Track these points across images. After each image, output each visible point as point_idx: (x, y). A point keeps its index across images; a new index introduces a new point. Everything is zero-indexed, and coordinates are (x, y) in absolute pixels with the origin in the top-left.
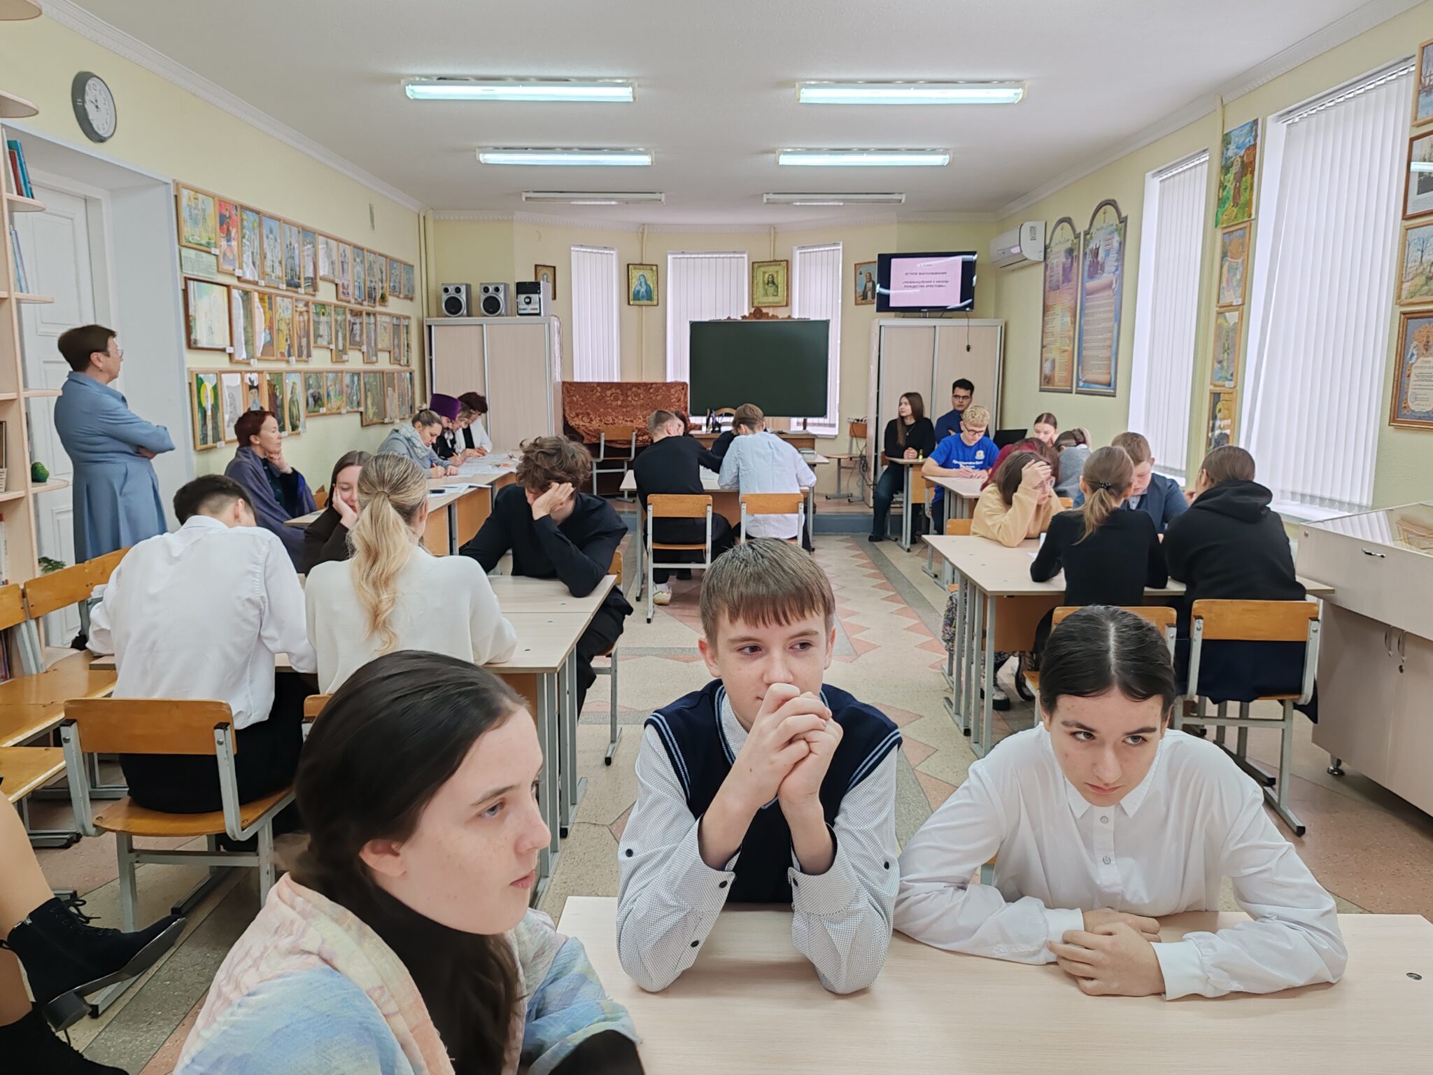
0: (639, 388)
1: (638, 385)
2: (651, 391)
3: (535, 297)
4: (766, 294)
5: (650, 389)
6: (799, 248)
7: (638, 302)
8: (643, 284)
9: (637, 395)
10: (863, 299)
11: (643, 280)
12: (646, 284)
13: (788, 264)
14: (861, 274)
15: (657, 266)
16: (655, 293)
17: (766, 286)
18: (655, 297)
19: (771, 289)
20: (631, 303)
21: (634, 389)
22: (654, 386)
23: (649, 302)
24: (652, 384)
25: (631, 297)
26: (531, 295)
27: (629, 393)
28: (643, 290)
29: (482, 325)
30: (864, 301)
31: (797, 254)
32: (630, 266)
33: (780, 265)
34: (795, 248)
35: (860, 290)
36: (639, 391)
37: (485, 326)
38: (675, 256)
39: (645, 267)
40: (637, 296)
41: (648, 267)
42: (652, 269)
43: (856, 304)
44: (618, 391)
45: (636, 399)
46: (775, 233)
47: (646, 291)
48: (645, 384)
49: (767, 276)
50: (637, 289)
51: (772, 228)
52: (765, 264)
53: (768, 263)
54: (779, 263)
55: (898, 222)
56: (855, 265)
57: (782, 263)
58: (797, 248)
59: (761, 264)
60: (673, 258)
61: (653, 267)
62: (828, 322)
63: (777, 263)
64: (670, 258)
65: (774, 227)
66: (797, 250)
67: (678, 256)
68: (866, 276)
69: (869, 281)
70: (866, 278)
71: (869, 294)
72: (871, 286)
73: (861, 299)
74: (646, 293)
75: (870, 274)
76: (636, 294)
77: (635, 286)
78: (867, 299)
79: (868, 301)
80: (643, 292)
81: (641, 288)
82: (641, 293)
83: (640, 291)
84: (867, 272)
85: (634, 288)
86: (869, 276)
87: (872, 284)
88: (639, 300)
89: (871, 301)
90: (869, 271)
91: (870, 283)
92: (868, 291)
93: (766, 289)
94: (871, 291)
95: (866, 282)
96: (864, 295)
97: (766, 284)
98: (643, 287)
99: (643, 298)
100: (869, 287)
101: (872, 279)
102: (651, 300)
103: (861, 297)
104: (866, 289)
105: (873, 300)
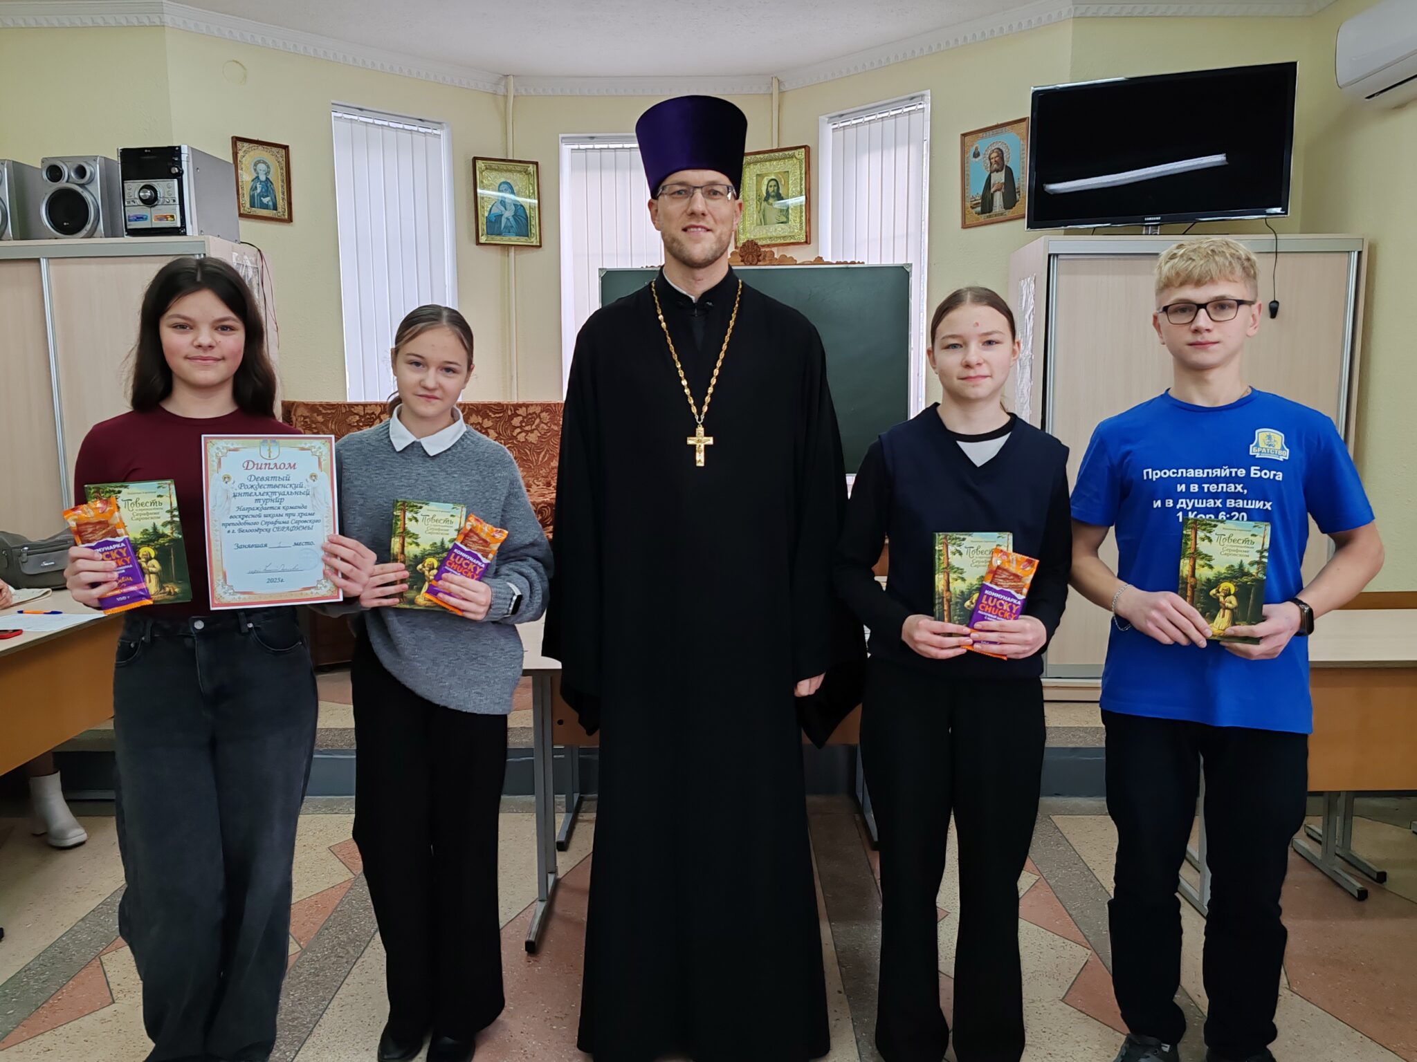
2: (516, 421)
3: (165, 187)
5: (511, 417)
6: (832, 119)
7: (498, 240)
8: (508, 201)
10: (983, 212)
11: (507, 193)
12: (516, 202)
13: (807, 155)
14: (976, 155)
15: (536, 163)
16: (535, 222)
17: (764, 204)
18: (535, 230)
19: (773, 210)
20: (483, 239)
22: (522, 411)
23: (522, 241)
24: (517, 406)
25: (483, 227)
26: (154, 183)
28: (508, 213)
29: (38, 260)
30: (983, 218)
31: (828, 131)
32: (480, 164)
33: (792, 157)
34: (824, 118)
35: (977, 191)
37: (43, 262)
38: (576, 147)
39: (511, 166)
40: (494, 225)
41: (520, 167)
42: (526, 172)
43: (965, 226)
46: (781, 93)
47: (515, 216)
48: (503, 407)
49: (765, 181)
50: (495, 211)
51: (775, 81)
52: (761, 156)
53: (767, 155)
54: (791, 152)
55: (1074, 17)
56: (964, 135)
57: (796, 152)
58: (827, 119)
59: (753, 157)
60: (572, 149)
61: (529, 167)
62: (908, 270)
63: (787, 153)
64: (566, 149)
65: (778, 81)
66: (828, 123)
67: (582, 147)
68: (990, 159)
69: (998, 168)
70: (991, 164)
71: (998, 199)
72: (1003, 181)
73: (979, 214)
74: (515, 219)
75: (1000, 152)
76: (493, 220)
77: (490, 206)
78: (991, 211)
79: (996, 215)
80: (508, 219)
81: (503, 209)
82: (504, 221)
83: (502, 215)
84: (993, 148)
85: (488, 209)
86: (997, 156)
87: (1004, 175)
88: (500, 234)
89: (1002, 214)
90: (997, 147)
91: (999, 173)
92: (995, 191)
93: (764, 211)
94: (1003, 190)
95: (989, 173)
96: (986, 205)
97: (763, 199)
98: (507, 207)
99: (508, 230)
100: (997, 182)
101: (1005, 163)
102: (528, 236)
103: (979, 209)
104: (990, 189)
105: (1009, 213)
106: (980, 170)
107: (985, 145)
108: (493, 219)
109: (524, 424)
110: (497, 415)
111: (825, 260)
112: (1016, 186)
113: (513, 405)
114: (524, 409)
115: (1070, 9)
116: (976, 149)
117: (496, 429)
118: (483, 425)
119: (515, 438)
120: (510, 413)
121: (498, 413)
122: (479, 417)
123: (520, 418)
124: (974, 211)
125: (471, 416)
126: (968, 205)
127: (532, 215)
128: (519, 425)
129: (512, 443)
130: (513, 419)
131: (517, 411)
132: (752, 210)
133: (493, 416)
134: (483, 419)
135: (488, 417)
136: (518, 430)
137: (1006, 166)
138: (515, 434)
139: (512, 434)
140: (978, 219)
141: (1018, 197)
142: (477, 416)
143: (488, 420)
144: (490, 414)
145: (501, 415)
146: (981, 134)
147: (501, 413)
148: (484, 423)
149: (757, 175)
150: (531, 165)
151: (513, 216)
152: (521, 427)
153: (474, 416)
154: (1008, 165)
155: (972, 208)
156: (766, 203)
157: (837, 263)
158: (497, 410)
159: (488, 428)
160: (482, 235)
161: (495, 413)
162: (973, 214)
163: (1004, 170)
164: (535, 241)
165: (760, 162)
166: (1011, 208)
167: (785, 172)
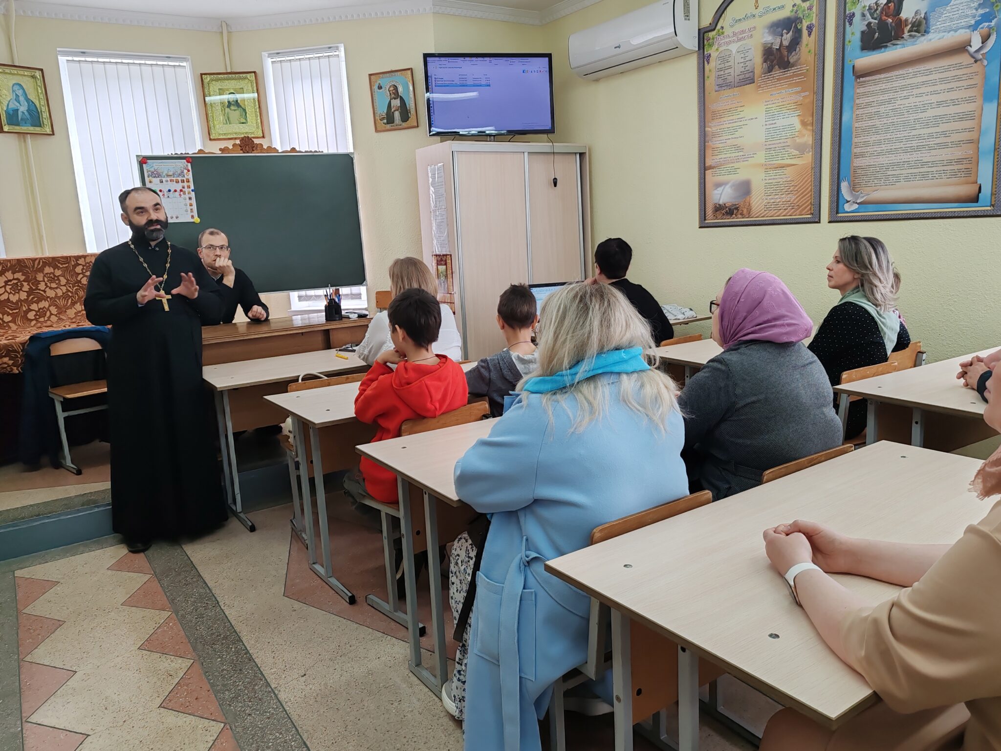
0: (56, 267)
1: (53, 262)
4: (228, 120)
6: (270, 56)
7: (17, 129)
8: (22, 99)
9: (54, 279)
10: (388, 123)
11: (20, 92)
12: (28, 100)
13: (256, 78)
14: (380, 88)
15: (40, 70)
16: (45, 115)
17: (227, 110)
18: (46, 122)
19: (235, 114)
20: (6, 129)
21: (48, 270)
22: (81, 261)
23: (38, 130)
25: (4, 118)
27: (40, 277)
28: (23, 108)
30: (388, 126)
31: (268, 62)
33: (246, 78)
34: (265, 54)
35: (383, 110)
36: (58, 273)
38: (70, 58)
39: (20, 71)
40: (13, 117)
41: (25, 71)
42: (33, 77)
43: (376, 131)
44: (18, 275)
45: (54, 285)
46: (229, 32)
47: (29, 111)
48: (67, 259)
49: (225, 94)
50: (12, 106)
51: (224, 25)
52: (222, 76)
53: (226, 76)
54: (244, 75)
55: (433, 13)
56: (370, 75)
57: (248, 75)
58: (267, 55)
59: (215, 76)
60: (67, 60)
61: (36, 72)
62: (352, 156)
63: (241, 75)
64: (62, 59)
65: (226, 24)
66: (268, 57)
67: (76, 59)
68: (389, 91)
69: (395, 97)
70: (390, 94)
71: (397, 115)
72: (399, 105)
73: (385, 124)
74: (30, 114)
75: (395, 87)
76: (11, 114)
77: (7, 102)
78: (393, 122)
79: (396, 125)
80: (23, 113)
81: (18, 104)
82: (20, 114)
83: (18, 110)
84: (391, 85)
85: (6, 105)
86: (394, 90)
87: (399, 101)
88: (18, 125)
89: (401, 125)
90: (393, 84)
91: (396, 100)
92: (395, 111)
93: (228, 114)
94: (400, 110)
95: (389, 100)
96: (390, 119)
97: (226, 106)
98: (21, 103)
99: (24, 121)
100: (395, 105)
101: (400, 94)
102: (41, 126)
103: (385, 121)
104: (391, 109)
105: (404, 125)
106: (383, 99)
107: (387, 83)
108: (11, 112)
109: (84, 271)
110: (64, 266)
111: (298, 149)
112: (408, 109)
113: (74, 257)
114: (83, 259)
115: (431, 7)
116: (379, 84)
117: (65, 276)
118: (55, 274)
119: (80, 282)
120: (73, 263)
121: (64, 264)
122: (51, 268)
123: (81, 267)
124: (382, 122)
125: (45, 267)
126: (378, 118)
127: (43, 110)
128: (81, 272)
129: (78, 286)
130: (76, 268)
131: (78, 262)
132: (219, 113)
133: (61, 266)
134: (54, 269)
135: (59, 268)
136: (81, 276)
137: (400, 96)
138: (79, 279)
139: (77, 279)
140: (385, 127)
141: (409, 115)
142: (50, 267)
143: (58, 270)
144: (59, 265)
145: (67, 265)
146: (381, 75)
147: (67, 263)
148: (55, 272)
149: (219, 89)
150: (37, 71)
151: (27, 110)
152: (83, 273)
153: (47, 267)
154: (401, 95)
155: (381, 120)
156: (228, 109)
157: (306, 152)
158: (63, 261)
159: (59, 276)
160: (5, 125)
161: (62, 264)
162: (381, 124)
163: (399, 99)
164: (48, 130)
165: (220, 80)
166: (406, 122)
167: (241, 88)
